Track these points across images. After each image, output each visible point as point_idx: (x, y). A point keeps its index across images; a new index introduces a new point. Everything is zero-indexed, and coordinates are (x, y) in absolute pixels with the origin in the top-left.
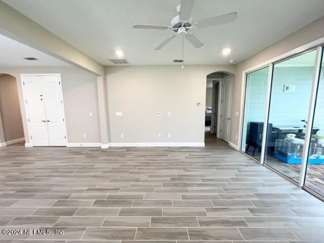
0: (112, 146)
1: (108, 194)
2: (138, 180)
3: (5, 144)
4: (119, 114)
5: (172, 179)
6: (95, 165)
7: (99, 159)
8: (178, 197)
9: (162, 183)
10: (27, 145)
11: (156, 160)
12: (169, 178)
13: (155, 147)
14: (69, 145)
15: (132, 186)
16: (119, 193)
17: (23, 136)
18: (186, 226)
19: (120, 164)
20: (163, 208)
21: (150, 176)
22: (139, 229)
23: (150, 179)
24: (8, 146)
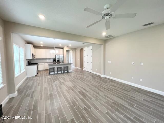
0: (106, 77)
1: (84, 91)
2: (97, 93)
3: (80, 68)
4: (110, 62)
5: (113, 103)
6: (91, 81)
7: (95, 80)
8: (105, 111)
9: (105, 101)
10: (84, 70)
11: (118, 91)
12: (112, 101)
13: (128, 85)
14: (92, 72)
15: (94, 94)
16: (87, 93)
17: (83, 67)
18: (91, 120)
19: (100, 85)
20: (92, 108)
21: (105, 95)
22: (78, 106)
23: (103, 96)
24: (81, 69)
